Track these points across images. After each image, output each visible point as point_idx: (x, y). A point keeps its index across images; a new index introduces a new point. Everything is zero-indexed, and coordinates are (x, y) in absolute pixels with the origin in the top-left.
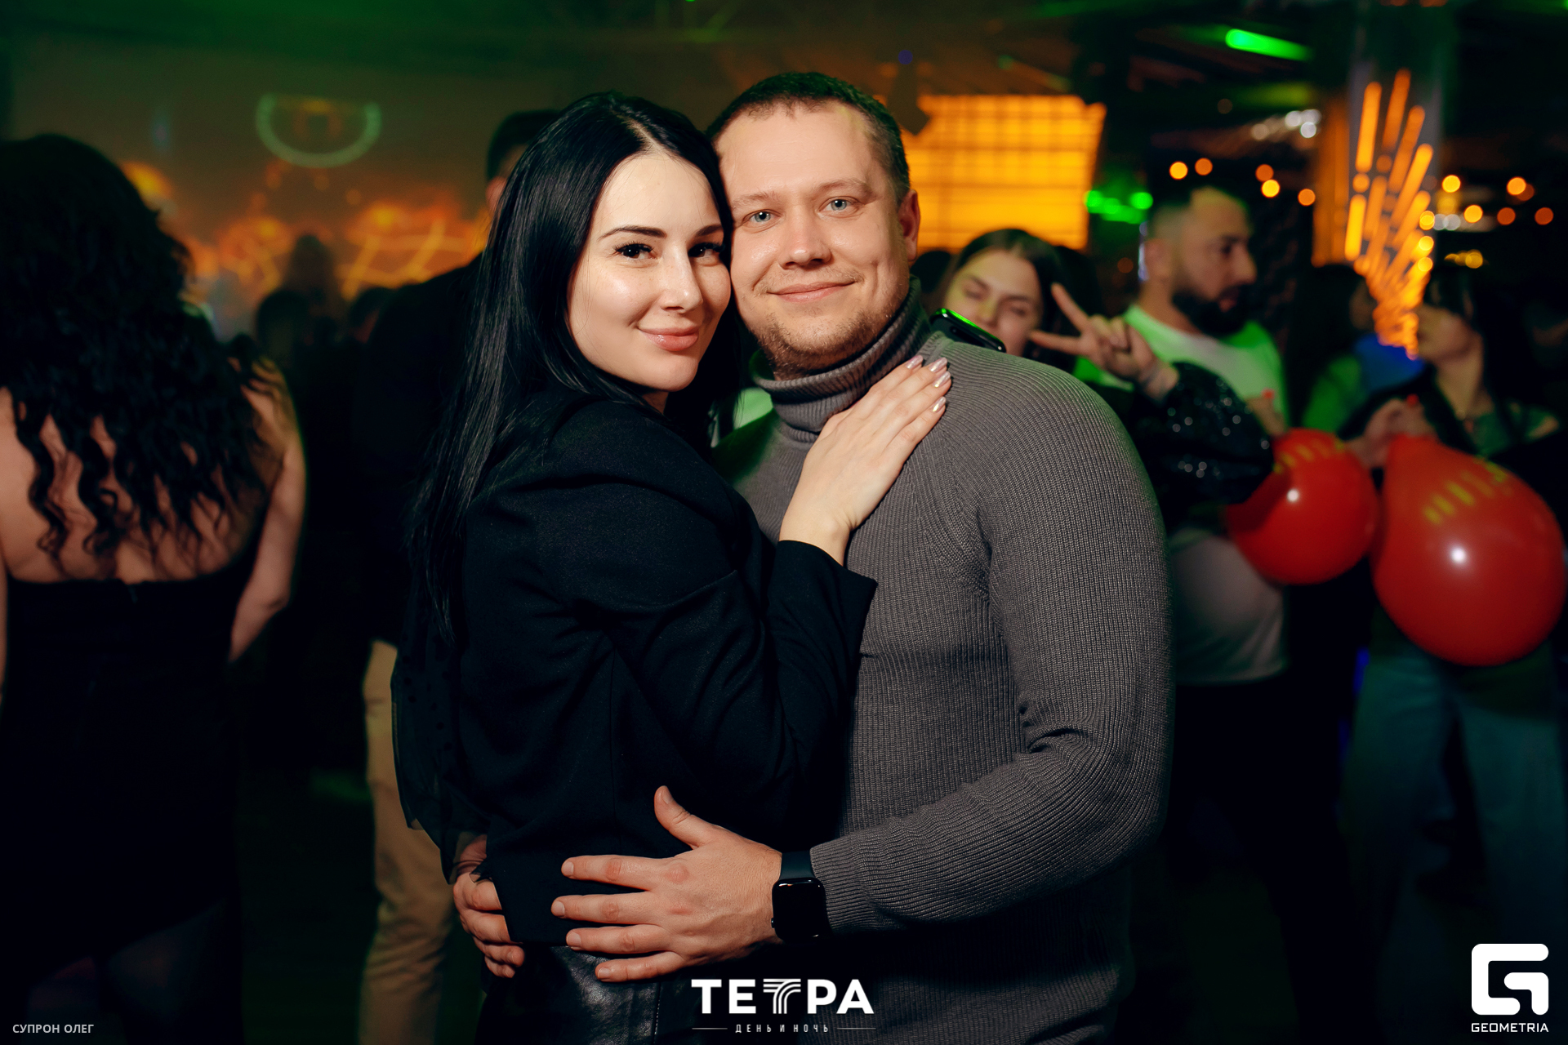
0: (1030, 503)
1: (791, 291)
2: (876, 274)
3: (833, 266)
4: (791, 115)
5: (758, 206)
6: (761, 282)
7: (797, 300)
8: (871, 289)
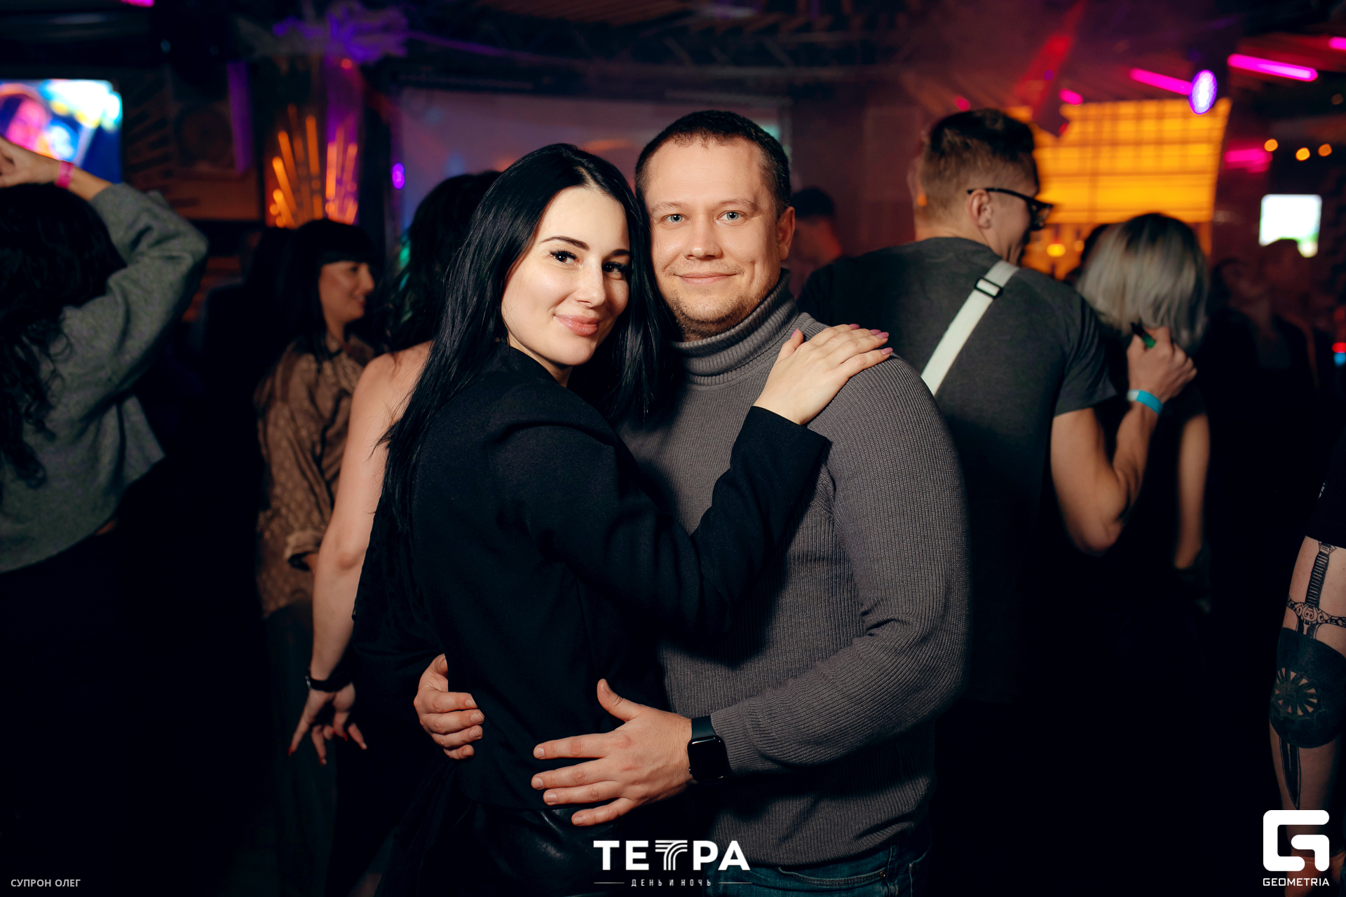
0: (867, 453)
1: (690, 276)
2: (754, 269)
3: (722, 260)
4: (705, 146)
5: (674, 211)
6: (670, 266)
7: (694, 283)
8: (749, 280)
